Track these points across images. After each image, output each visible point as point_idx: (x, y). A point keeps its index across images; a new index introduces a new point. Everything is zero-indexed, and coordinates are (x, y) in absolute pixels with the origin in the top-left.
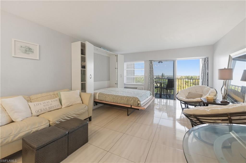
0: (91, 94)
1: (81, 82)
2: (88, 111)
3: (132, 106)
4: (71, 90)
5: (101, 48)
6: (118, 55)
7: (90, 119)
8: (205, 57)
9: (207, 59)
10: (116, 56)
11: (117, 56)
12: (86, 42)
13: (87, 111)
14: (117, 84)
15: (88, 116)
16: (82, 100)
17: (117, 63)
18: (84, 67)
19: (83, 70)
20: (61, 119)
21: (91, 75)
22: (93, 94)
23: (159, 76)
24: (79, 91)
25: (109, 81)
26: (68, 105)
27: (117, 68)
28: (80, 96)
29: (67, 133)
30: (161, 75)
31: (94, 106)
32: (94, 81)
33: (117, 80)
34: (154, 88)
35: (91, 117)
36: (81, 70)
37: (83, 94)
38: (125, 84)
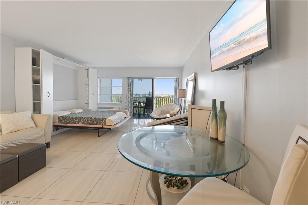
0: (50, 116)
1: (33, 101)
2: (45, 137)
3: (103, 126)
4: (15, 112)
5: (64, 58)
6: (89, 68)
7: (48, 145)
8: (176, 78)
9: (177, 79)
10: (86, 69)
11: (88, 70)
12: (40, 49)
13: (44, 135)
14: (88, 104)
15: (45, 142)
16: (35, 124)
17: (87, 78)
18: (37, 82)
19: (36, 86)
20: (3, 147)
21: (48, 92)
22: (52, 115)
23: (145, 94)
24: (30, 112)
25: (77, 100)
26: (13, 130)
27: (88, 85)
28: (32, 118)
29: (17, 156)
30: (148, 93)
31: (54, 131)
32: (54, 101)
33: (88, 100)
34: (132, 107)
35: (49, 142)
36: (33, 86)
37: (36, 116)
38: (98, 104)
